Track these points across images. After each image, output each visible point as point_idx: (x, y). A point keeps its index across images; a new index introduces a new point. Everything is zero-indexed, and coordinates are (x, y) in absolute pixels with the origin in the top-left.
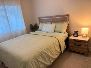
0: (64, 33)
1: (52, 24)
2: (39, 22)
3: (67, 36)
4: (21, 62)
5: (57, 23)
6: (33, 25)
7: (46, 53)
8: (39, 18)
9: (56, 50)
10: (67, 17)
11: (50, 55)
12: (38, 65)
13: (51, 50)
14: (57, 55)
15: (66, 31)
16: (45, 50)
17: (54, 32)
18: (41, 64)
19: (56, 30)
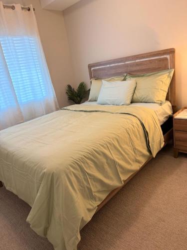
0: (161, 104)
1: (125, 80)
2: (91, 78)
3: (170, 112)
4: (41, 174)
5: (139, 76)
6: (76, 87)
7: (105, 155)
8: (90, 66)
9: (135, 149)
10: (168, 57)
11: (117, 160)
12: (85, 183)
13: (121, 147)
14: (139, 162)
15: (167, 99)
16: (105, 148)
17: (132, 102)
18: (94, 183)
19: (138, 95)
